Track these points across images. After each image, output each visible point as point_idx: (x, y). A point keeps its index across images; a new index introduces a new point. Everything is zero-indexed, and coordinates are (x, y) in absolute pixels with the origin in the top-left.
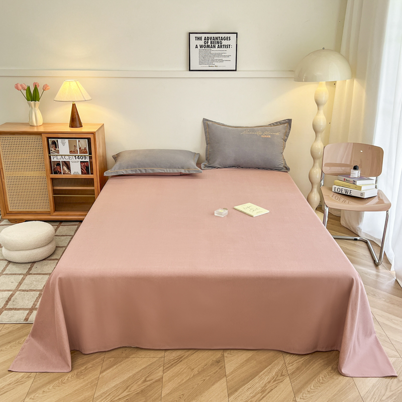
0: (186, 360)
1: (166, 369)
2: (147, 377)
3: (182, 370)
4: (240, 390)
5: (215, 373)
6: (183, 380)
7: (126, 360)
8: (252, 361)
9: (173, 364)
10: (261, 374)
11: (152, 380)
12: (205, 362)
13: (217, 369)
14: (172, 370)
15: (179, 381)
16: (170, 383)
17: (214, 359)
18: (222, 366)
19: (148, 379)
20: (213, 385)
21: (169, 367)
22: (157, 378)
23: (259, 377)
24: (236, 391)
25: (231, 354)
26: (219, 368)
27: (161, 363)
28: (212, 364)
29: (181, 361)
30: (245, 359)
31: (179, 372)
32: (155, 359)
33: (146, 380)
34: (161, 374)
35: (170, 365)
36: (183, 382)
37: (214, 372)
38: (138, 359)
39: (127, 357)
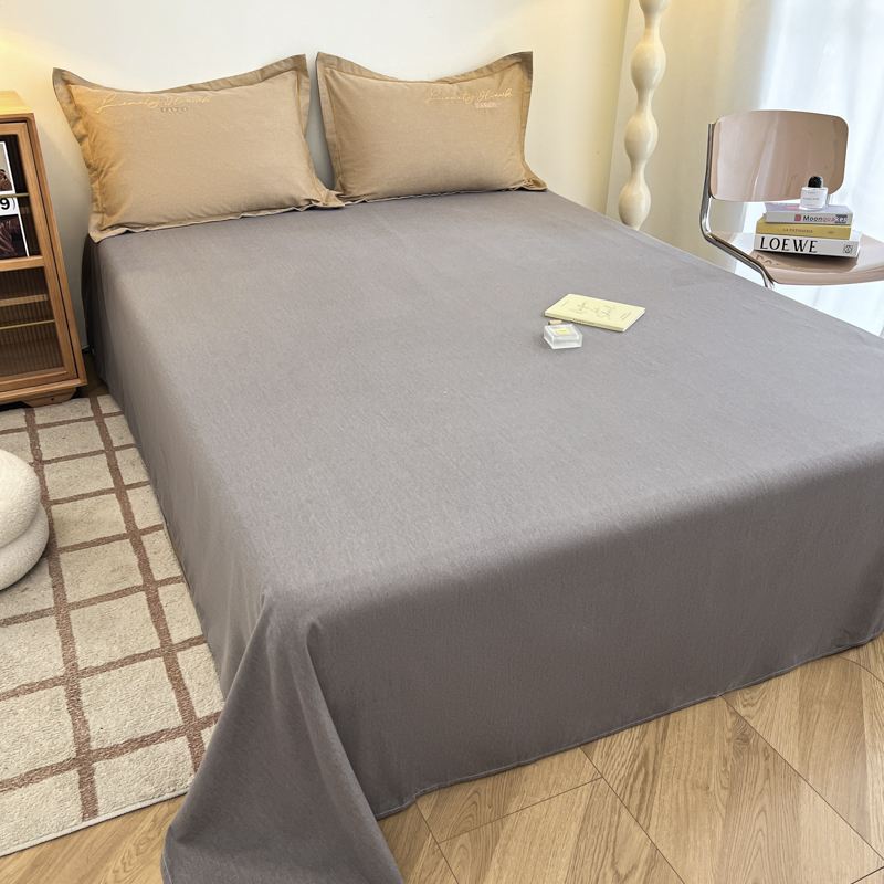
0: (664, 764)
1: (639, 813)
2: (614, 864)
3: (681, 798)
4: (870, 808)
5: (767, 778)
6: (713, 834)
7: (508, 826)
8: (817, 707)
9: (643, 791)
10: (868, 737)
11: (635, 867)
12: (716, 752)
13: (762, 763)
14: (655, 810)
15: (708, 841)
16: (690, 858)
17: (730, 735)
18: (765, 749)
19: (623, 871)
20: (796, 817)
21: (641, 803)
22: (644, 857)
23: (874, 747)
24: (863, 813)
25: (752, 705)
26: (762, 758)
27: (609, 799)
28: (738, 754)
29: (655, 773)
30: (796, 708)
31: (682, 811)
32: (585, 792)
33: (617, 872)
34: (639, 836)
35: (637, 796)
36: (719, 837)
37: (762, 774)
38: (536, 808)
39: (502, 816)
